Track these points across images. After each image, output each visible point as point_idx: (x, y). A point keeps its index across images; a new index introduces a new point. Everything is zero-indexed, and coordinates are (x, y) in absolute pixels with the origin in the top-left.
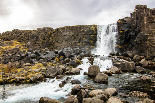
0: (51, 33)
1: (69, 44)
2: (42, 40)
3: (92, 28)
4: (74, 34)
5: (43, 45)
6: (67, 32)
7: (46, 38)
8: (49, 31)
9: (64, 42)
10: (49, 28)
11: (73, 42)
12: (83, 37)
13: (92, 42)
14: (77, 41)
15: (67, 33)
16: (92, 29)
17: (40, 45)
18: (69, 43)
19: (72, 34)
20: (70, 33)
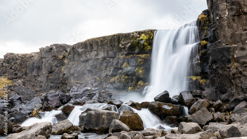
0: (64, 57)
1: (94, 81)
2: (47, 75)
3: (141, 38)
4: (106, 55)
5: (48, 86)
6: (91, 52)
7: (54, 68)
8: (61, 52)
9: (86, 76)
10: (61, 46)
11: (104, 75)
12: (123, 62)
13: (140, 71)
14: (110, 71)
15: (92, 54)
16: (142, 40)
17: (43, 85)
18: (96, 77)
19: (102, 55)
20: (97, 55)
